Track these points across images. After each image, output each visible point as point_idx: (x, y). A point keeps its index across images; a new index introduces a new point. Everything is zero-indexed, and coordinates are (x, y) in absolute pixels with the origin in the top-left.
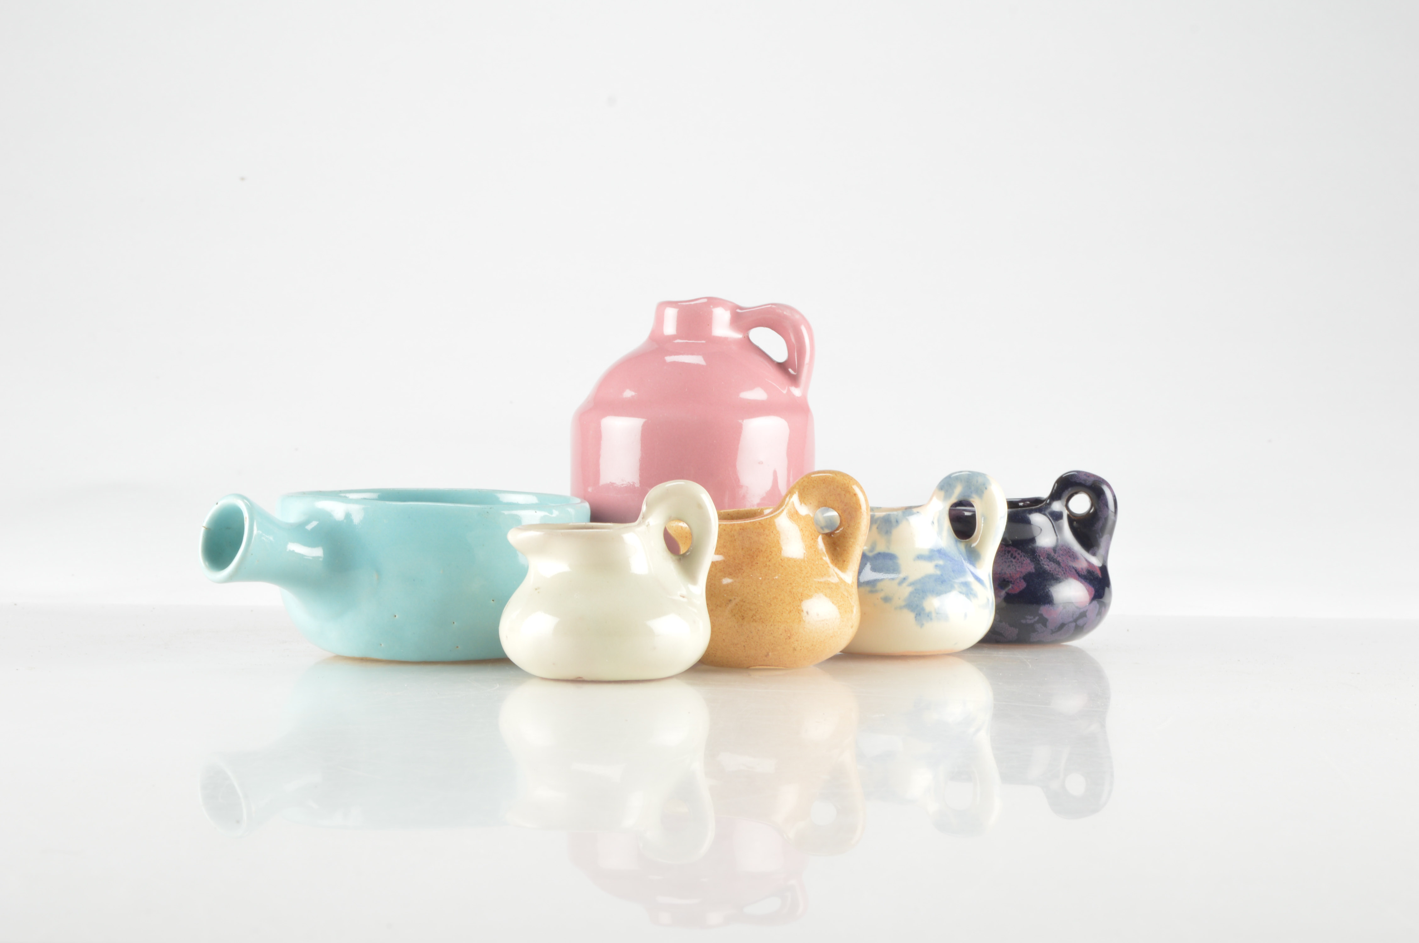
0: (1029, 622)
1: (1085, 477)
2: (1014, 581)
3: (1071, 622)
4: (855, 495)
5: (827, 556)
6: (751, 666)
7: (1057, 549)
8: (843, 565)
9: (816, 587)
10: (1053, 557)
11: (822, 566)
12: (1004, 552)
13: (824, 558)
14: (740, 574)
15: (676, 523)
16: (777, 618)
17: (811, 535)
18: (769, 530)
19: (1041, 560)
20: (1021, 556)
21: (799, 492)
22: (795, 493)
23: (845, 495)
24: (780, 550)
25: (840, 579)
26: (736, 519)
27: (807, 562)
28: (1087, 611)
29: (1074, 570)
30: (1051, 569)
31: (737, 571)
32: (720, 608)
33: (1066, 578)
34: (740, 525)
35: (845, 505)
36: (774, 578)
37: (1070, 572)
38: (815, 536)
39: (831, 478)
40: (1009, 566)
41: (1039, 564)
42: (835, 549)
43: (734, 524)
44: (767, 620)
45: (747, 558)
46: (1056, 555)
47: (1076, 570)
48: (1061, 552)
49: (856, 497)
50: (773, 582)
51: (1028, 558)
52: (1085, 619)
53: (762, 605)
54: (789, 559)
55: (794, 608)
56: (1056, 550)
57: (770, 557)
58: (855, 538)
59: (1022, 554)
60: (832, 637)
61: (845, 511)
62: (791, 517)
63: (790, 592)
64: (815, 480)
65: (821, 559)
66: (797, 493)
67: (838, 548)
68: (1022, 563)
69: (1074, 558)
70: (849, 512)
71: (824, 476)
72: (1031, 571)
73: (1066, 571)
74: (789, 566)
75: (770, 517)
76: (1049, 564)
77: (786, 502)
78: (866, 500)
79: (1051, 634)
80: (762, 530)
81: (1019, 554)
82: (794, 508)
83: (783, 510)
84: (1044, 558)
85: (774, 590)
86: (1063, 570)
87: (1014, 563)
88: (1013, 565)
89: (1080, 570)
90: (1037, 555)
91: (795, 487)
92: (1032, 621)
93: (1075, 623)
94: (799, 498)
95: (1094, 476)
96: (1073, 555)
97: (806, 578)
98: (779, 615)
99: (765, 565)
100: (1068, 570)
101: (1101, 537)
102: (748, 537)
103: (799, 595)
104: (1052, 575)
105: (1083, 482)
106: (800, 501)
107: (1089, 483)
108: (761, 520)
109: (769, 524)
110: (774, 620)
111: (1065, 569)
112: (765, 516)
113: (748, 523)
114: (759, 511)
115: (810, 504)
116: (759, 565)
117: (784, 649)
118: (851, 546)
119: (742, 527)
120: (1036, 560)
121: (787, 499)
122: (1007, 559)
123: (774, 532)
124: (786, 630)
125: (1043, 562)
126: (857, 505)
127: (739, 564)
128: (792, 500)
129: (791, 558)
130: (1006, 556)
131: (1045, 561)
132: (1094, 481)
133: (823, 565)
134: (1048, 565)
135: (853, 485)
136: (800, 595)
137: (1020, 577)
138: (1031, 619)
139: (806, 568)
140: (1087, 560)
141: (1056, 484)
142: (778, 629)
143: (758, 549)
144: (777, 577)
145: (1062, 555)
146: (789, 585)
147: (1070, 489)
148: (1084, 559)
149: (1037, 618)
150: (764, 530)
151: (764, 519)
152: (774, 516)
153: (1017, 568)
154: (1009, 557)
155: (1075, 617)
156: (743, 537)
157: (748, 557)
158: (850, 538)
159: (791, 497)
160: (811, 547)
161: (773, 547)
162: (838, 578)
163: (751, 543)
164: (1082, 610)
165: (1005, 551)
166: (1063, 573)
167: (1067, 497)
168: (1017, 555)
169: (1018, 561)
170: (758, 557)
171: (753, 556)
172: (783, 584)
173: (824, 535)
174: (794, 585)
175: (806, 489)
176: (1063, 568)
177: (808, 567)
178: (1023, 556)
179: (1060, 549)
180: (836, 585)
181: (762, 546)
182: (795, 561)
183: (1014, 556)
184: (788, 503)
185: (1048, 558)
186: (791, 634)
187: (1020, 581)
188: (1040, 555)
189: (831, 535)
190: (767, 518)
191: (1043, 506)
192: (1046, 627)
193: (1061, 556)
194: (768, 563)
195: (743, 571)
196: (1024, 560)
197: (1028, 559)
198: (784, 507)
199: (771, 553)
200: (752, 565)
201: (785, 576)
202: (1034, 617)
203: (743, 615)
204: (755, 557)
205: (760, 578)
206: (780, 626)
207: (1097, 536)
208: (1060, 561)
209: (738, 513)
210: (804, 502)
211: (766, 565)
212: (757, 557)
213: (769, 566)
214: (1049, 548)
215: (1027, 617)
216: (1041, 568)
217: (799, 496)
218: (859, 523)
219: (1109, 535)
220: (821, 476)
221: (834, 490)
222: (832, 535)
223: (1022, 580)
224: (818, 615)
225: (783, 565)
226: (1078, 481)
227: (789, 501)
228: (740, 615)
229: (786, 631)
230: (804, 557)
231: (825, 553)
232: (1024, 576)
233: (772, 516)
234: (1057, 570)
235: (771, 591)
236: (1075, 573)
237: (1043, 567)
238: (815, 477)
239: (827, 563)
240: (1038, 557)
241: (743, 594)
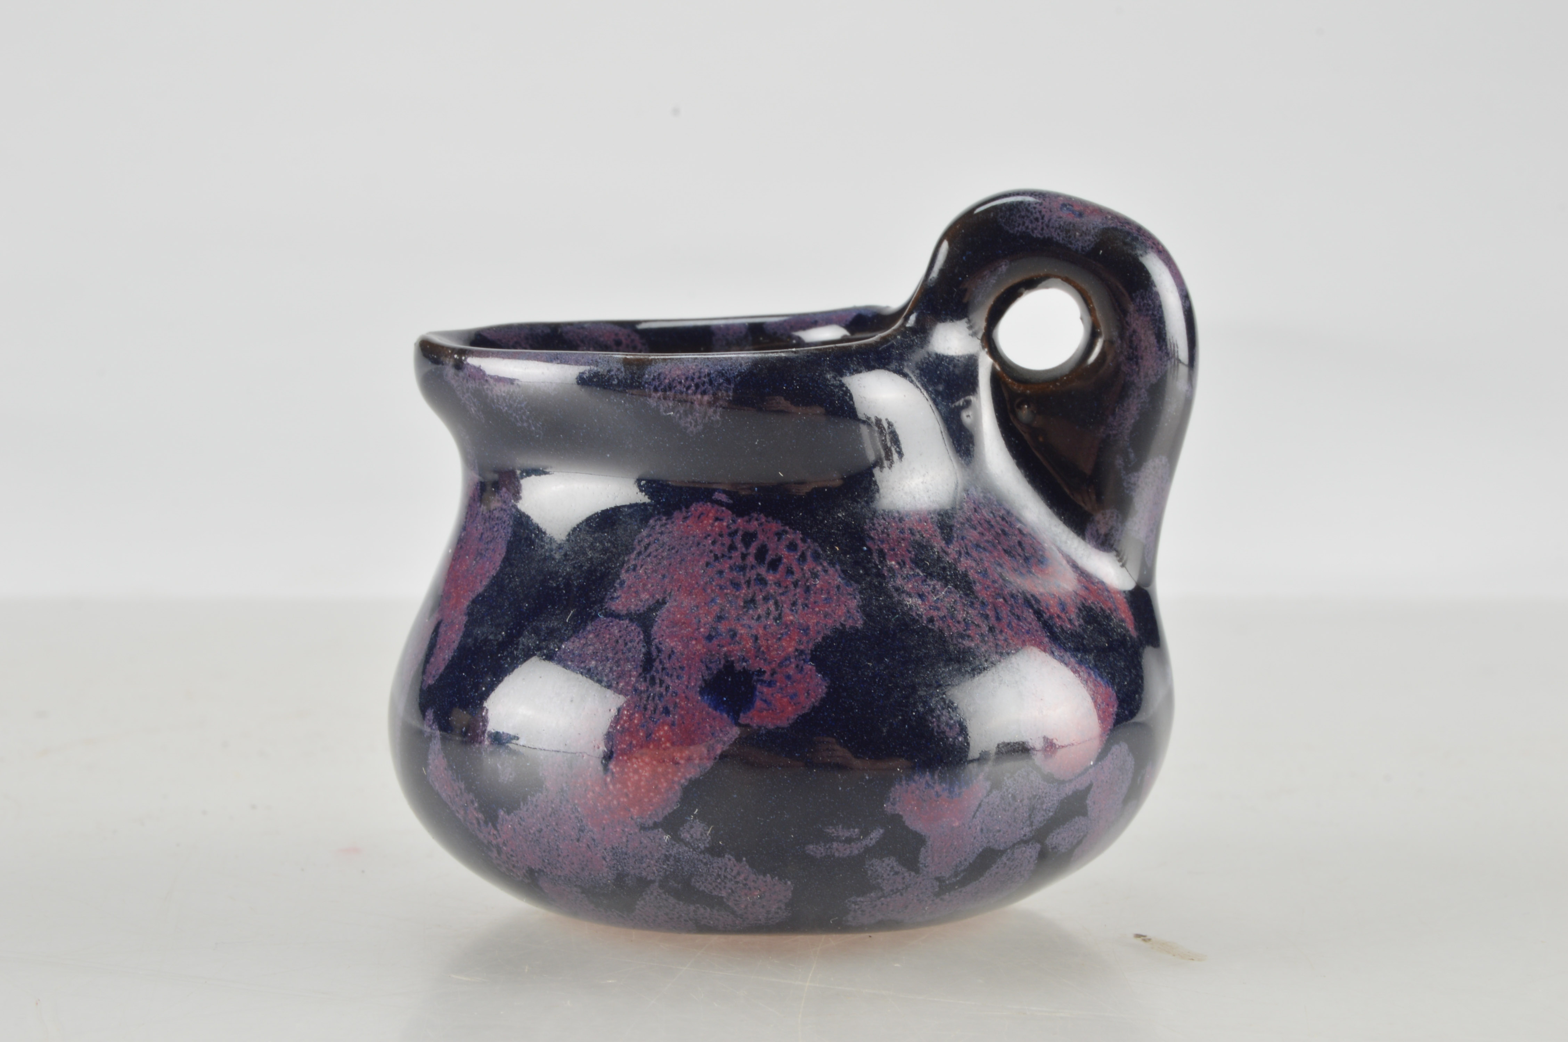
0: (840, 850)
1: (1066, 216)
2: (773, 673)
3: (1025, 842)
7: (954, 522)
10: (939, 559)
12: (727, 540)
19: (891, 570)
20: (803, 558)
28: (1089, 788)
29: (1029, 615)
30: (935, 613)
33: (1004, 651)
37: (1015, 622)
40: (751, 602)
41: (881, 590)
46: (953, 549)
47: (1038, 614)
48: (972, 535)
51: (832, 563)
52: (1079, 821)
56: (951, 527)
59: (808, 547)
68: (807, 590)
69: (1026, 559)
72: (850, 623)
73: (998, 619)
76: (925, 589)
79: (937, 895)
81: (792, 547)
84: (902, 564)
86: (987, 617)
87: (772, 589)
88: (766, 599)
89: (1055, 610)
90: (870, 550)
92: (856, 849)
93: (1038, 846)
95: (1099, 211)
96: (1020, 543)
100: (1004, 612)
101: (1136, 466)
104: (941, 638)
105: (1059, 237)
107: (1081, 243)
111: (995, 608)
120: (867, 573)
122: (743, 569)
125: (899, 582)
130: (736, 554)
131: (907, 578)
132: (1105, 231)
134: (921, 596)
137: (802, 652)
138: (849, 840)
140: (1075, 567)
141: (945, 245)
145: (978, 546)
147: (1003, 268)
148: (1064, 562)
149: (876, 835)
153: (786, 610)
154: (751, 560)
155: (1039, 819)
164: (1068, 790)
165: (733, 534)
166: (985, 629)
167: (990, 302)
168: (784, 552)
169: (790, 579)
176: (983, 604)
178: (809, 559)
179: (969, 520)
183: (770, 556)
185: (918, 562)
187: (798, 667)
188: (885, 547)
191: (893, 336)
192: (917, 871)
193: (974, 553)
196: (815, 576)
197: (831, 571)
202: (865, 833)
207: (1119, 462)
208: (972, 574)
214: (923, 518)
215: (830, 830)
216: (892, 608)
219: (1164, 459)
223: (810, 666)
226: (1036, 234)
232: (818, 647)
234: (961, 615)
236: (1036, 625)
237: (900, 602)
240: (875, 556)
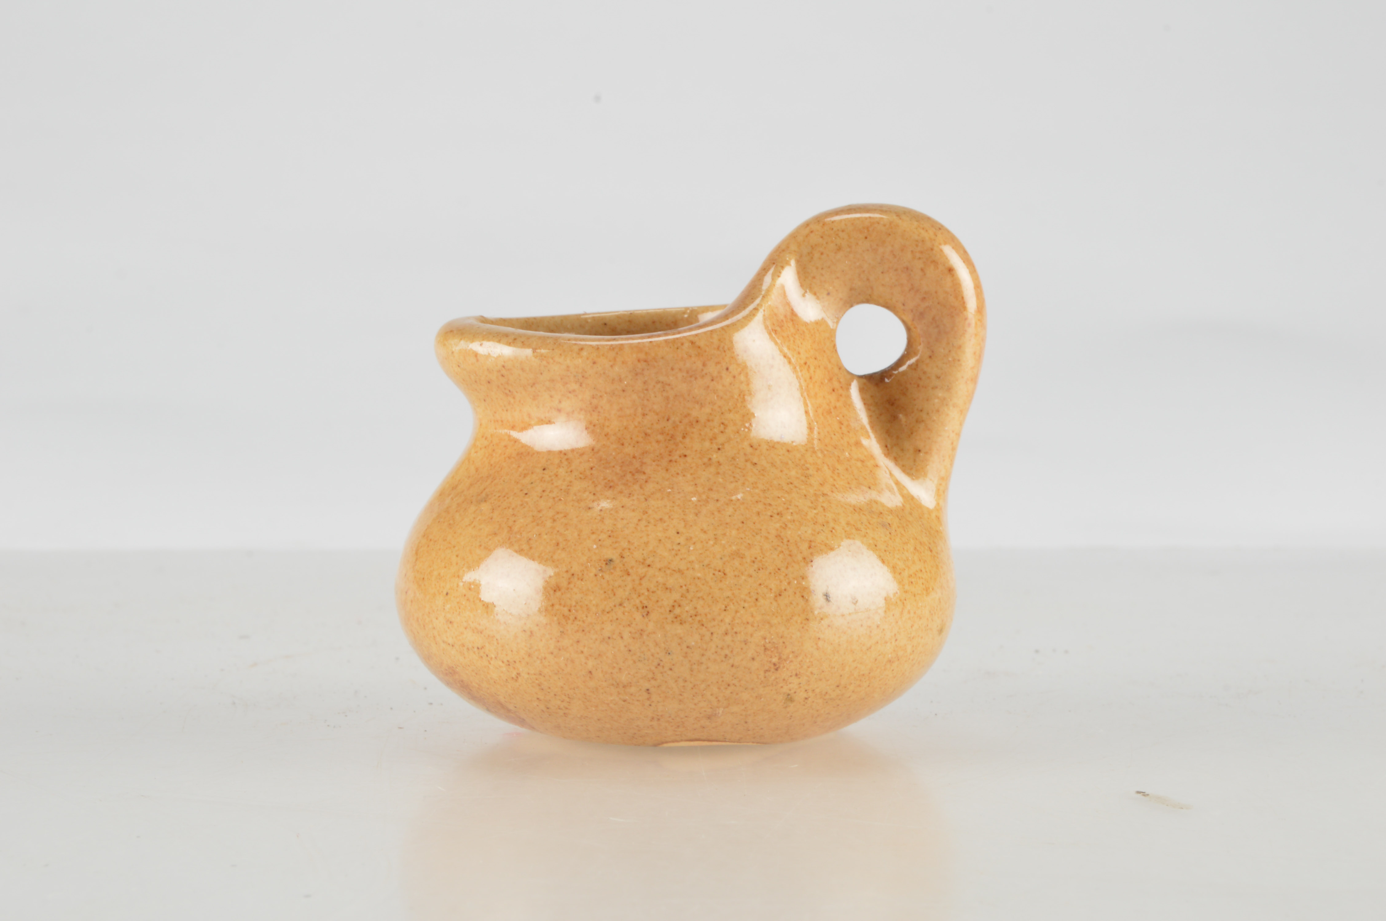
4: (951, 270)
5: (872, 435)
6: (666, 742)
8: (915, 461)
9: (848, 524)
11: (859, 464)
13: (865, 442)
14: (636, 487)
15: (462, 342)
16: (742, 611)
17: (830, 380)
18: (718, 363)
21: (798, 262)
22: (788, 263)
23: (922, 270)
24: (748, 417)
25: (909, 498)
26: (628, 332)
27: (822, 452)
31: (629, 477)
32: (579, 582)
34: (639, 348)
35: (924, 299)
36: (734, 498)
38: (840, 382)
39: (885, 225)
42: (894, 418)
43: (621, 347)
44: (714, 620)
45: (658, 442)
49: (953, 276)
50: (730, 510)
53: (699, 575)
54: (772, 446)
55: (789, 583)
57: (721, 439)
58: (949, 389)
60: (890, 661)
61: (922, 315)
62: (778, 329)
63: (778, 536)
64: (843, 231)
65: (858, 444)
66: (793, 263)
67: (901, 416)
70: (933, 318)
71: (866, 218)
74: (773, 465)
75: (722, 328)
77: (764, 287)
78: (978, 287)
80: (699, 364)
82: (788, 304)
83: (756, 309)
85: (734, 532)
91: (788, 247)
94: (799, 278)
97: (821, 499)
98: (746, 605)
99: (706, 460)
102: (658, 382)
103: (804, 546)
106: (802, 286)
108: (696, 335)
109: (718, 348)
110: (734, 618)
112: (701, 327)
113: (658, 345)
114: (686, 316)
115: (828, 294)
116: (689, 459)
117: (759, 697)
118: (938, 411)
119: (642, 356)
121: (768, 279)
123: (731, 368)
124: (768, 646)
126: (956, 297)
127: (634, 457)
128: (780, 281)
129: (778, 443)
133: (863, 461)
135: (945, 243)
136: (806, 545)
139: (818, 470)
142: (746, 642)
143: (688, 415)
144: (739, 496)
146: (776, 516)
150: (704, 365)
151: (705, 333)
152: (733, 324)
156: (645, 383)
157: (660, 437)
158: (935, 388)
159: (777, 274)
160: (829, 412)
161: (730, 411)
162: (903, 496)
163: (667, 398)
170: (687, 440)
171: (672, 437)
172: (758, 514)
173: (864, 381)
174: (789, 517)
175: (817, 255)
177: (826, 467)
180: (898, 513)
181: (697, 406)
182: (789, 449)
184: (769, 291)
186: (780, 658)
189: (884, 380)
190: (711, 331)
194: (714, 456)
195: (644, 477)
198: (758, 301)
199: (722, 426)
200: (671, 461)
201: (764, 491)
203: (646, 603)
204: (679, 438)
205: (694, 499)
206: (752, 635)
209: (630, 321)
210: (811, 289)
211: (710, 459)
212: (684, 437)
213: (719, 463)
217: (798, 273)
218: (960, 347)
220: (858, 219)
221: (895, 256)
222: (886, 380)
224: (855, 602)
225: (755, 460)
227: (772, 285)
228: (638, 601)
229: (766, 649)
230: (810, 440)
231: (868, 427)
233: (728, 326)
235: (724, 534)
238: (841, 221)
239: (872, 457)
241: (647, 544)
